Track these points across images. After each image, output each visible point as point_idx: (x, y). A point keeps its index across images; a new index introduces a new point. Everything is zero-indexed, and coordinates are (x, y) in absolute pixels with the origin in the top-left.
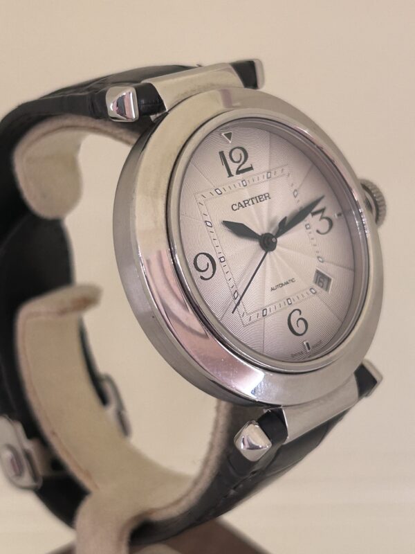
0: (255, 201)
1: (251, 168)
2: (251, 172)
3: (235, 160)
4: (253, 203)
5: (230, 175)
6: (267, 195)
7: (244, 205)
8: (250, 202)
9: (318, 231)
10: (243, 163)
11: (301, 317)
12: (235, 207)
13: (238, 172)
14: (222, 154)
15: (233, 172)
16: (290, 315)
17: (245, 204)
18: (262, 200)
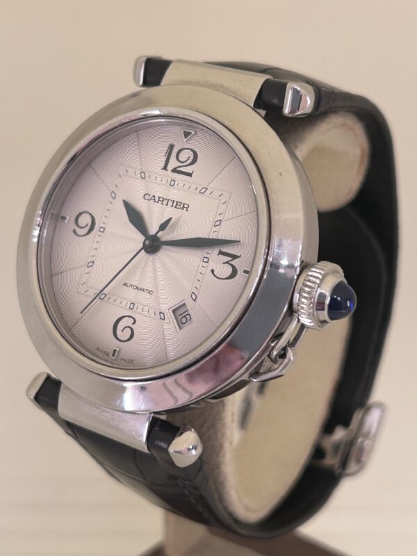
0: (170, 203)
1: (190, 175)
2: (187, 178)
3: (181, 159)
4: (167, 205)
5: (165, 168)
6: (187, 206)
7: (157, 200)
8: (165, 202)
9: (213, 271)
10: (187, 166)
11: (132, 326)
12: (147, 197)
13: (174, 171)
14: (171, 147)
15: (170, 167)
16: (124, 317)
17: (159, 200)
18: (178, 206)
